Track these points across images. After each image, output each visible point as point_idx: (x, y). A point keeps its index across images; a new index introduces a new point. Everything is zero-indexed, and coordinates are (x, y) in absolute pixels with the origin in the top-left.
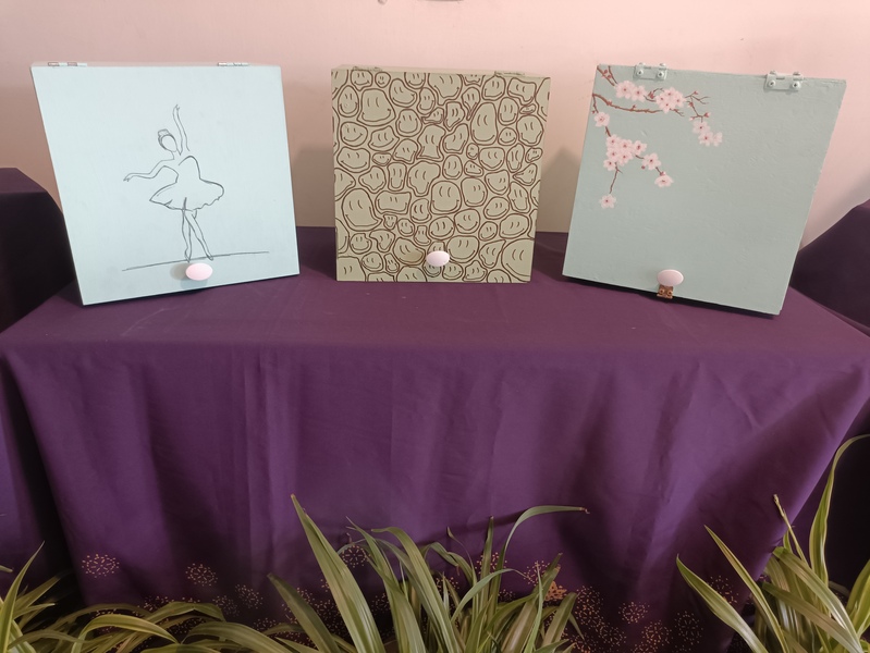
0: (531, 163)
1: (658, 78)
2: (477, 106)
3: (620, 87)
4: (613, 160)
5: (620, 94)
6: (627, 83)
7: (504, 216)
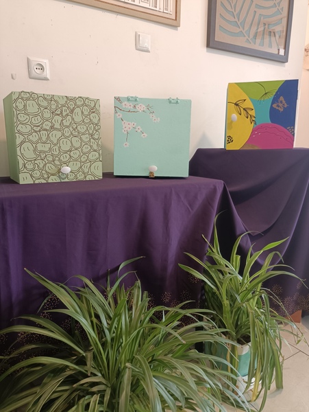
0: (97, 131)
1: (136, 100)
2: (74, 109)
3: (124, 104)
4: (125, 129)
5: (124, 106)
6: (126, 103)
7: (89, 152)
